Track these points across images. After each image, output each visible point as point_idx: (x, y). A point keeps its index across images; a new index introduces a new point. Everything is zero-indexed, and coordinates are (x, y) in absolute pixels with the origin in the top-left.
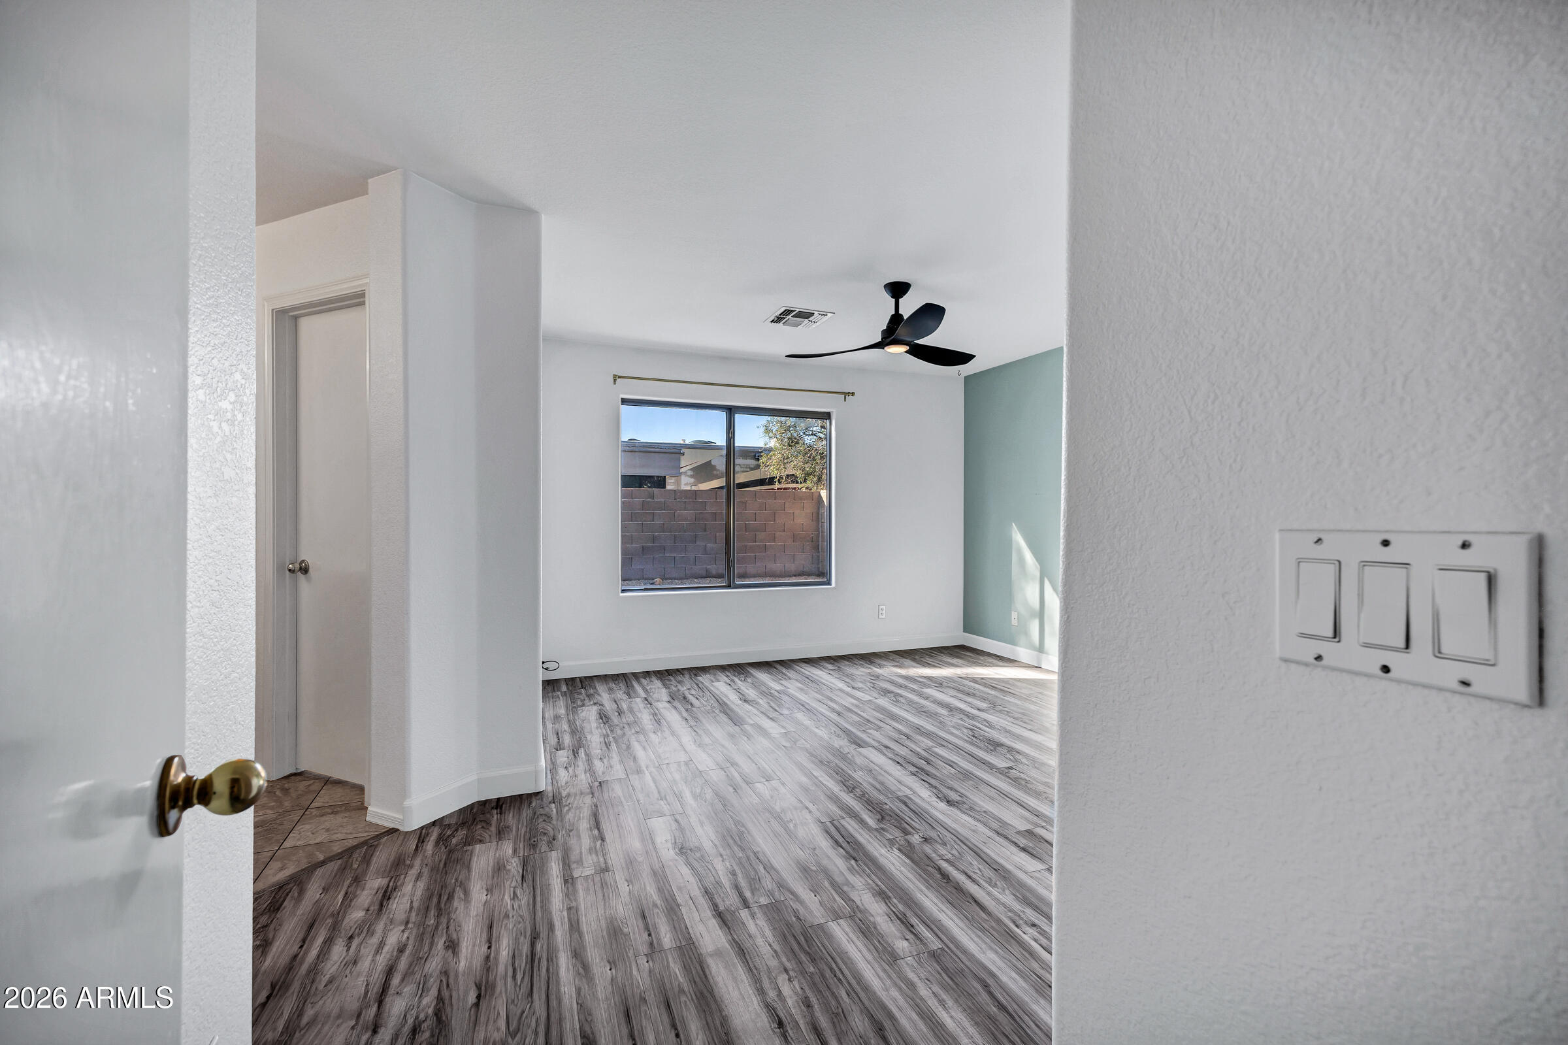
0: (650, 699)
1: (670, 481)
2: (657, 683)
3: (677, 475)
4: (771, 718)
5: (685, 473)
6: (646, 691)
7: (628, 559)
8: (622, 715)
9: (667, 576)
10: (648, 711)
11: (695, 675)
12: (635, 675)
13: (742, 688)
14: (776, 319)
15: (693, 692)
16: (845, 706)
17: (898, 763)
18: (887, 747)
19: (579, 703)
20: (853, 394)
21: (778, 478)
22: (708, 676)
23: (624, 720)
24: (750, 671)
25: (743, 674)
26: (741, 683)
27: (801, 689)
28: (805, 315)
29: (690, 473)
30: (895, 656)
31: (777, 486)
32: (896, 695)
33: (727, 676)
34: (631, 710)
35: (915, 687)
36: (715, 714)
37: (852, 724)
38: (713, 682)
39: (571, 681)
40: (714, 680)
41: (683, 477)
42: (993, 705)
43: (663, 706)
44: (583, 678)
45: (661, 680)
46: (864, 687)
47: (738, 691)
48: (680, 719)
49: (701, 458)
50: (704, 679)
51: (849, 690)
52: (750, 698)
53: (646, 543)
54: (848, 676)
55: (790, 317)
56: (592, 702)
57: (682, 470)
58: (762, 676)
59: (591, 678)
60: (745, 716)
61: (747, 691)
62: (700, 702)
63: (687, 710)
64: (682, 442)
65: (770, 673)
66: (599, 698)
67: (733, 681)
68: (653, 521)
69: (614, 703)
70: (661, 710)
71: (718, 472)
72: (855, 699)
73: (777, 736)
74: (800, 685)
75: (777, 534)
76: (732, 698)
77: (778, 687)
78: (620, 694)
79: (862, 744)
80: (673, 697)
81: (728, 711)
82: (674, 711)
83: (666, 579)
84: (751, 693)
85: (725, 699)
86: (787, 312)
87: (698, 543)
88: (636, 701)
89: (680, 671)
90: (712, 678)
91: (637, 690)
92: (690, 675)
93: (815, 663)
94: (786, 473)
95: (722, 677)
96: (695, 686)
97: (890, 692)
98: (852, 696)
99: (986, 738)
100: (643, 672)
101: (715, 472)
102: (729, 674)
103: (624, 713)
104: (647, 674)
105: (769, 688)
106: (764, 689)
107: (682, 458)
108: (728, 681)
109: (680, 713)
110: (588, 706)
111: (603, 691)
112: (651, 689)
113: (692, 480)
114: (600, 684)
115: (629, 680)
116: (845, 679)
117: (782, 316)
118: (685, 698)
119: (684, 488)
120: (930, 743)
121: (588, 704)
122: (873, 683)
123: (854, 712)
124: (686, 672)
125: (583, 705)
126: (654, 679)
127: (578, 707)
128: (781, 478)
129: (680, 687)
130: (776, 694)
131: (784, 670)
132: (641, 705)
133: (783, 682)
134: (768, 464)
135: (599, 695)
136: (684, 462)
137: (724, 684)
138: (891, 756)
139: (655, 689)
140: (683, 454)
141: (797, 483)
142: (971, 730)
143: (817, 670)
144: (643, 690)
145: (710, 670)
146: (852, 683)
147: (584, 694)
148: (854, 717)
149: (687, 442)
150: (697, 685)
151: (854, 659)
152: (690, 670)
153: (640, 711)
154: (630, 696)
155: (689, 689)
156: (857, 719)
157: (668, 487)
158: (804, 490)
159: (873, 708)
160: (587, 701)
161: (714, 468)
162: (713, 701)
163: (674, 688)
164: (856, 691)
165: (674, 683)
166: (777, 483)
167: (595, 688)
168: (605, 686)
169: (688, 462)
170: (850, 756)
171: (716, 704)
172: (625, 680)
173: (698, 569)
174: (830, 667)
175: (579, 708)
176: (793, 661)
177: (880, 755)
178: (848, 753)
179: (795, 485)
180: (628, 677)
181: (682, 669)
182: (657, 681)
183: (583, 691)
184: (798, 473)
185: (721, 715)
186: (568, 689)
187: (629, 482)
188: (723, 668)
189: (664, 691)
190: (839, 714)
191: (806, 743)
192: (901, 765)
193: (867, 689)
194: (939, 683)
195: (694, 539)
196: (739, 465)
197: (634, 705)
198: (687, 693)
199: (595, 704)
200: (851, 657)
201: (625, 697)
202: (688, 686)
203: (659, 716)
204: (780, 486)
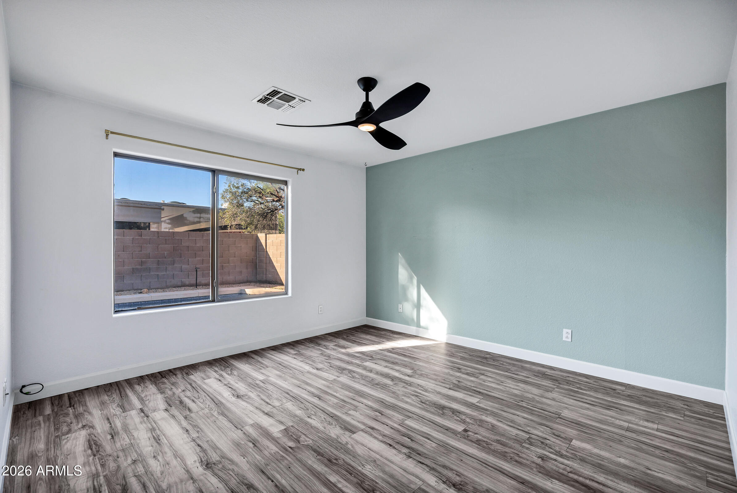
0: (145, 409)
1: (153, 226)
2: (152, 388)
3: (159, 223)
4: (267, 414)
5: (165, 221)
6: (141, 400)
7: (119, 276)
8: (116, 438)
9: (151, 287)
10: (145, 425)
11: (187, 374)
12: (129, 382)
13: (232, 382)
14: (264, 98)
15: (188, 393)
16: (320, 389)
17: (391, 445)
18: (373, 428)
19: (65, 428)
20: (303, 170)
21: (230, 225)
22: (199, 373)
23: (118, 445)
24: (234, 363)
25: (228, 367)
26: (230, 377)
27: (280, 376)
28: (288, 98)
29: (168, 221)
30: (331, 338)
31: (229, 231)
32: (350, 371)
33: (216, 371)
34: (126, 428)
35: (357, 362)
36: (214, 418)
37: (332, 407)
38: (205, 379)
39: (56, 400)
40: (205, 377)
41: (163, 224)
42: (415, 372)
43: (160, 416)
44: (73, 393)
45: (156, 385)
46: (324, 367)
47: (229, 386)
48: (181, 431)
49: (176, 213)
50: (196, 377)
51: (315, 371)
52: (242, 393)
53: (135, 266)
54: (309, 358)
55: (275, 98)
56: (80, 425)
57: (162, 219)
58: (244, 367)
59: (81, 392)
60: (243, 416)
61: (237, 385)
62: (198, 405)
63: (186, 418)
64: (162, 202)
65: (250, 364)
66: (89, 417)
67: (221, 376)
68: (141, 251)
69: (106, 422)
70: (160, 423)
71: (188, 222)
72: (324, 380)
73: (279, 435)
74: (278, 373)
75: (231, 259)
76: (226, 395)
77: (261, 377)
78: (114, 409)
79: (353, 430)
80: (169, 403)
81: (226, 412)
82: (172, 421)
83: (151, 289)
84: (241, 387)
85: (219, 398)
86: (274, 93)
87: (175, 265)
88: (131, 415)
89: (172, 372)
90: (203, 375)
91: (131, 401)
92: (183, 375)
93: (279, 349)
94: (235, 223)
95: (211, 372)
96: (189, 386)
97: (344, 369)
98: (321, 378)
99: (430, 402)
100: (137, 378)
101: (186, 221)
102: (216, 369)
103: (118, 433)
104: (141, 379)
105: (254, 379)
106: (250, 381)
107: (162, 212)
108: (217, 376)
109: (180, 424)
110: (76, 431)
111: (94, 407)
112: (146, 396)
113: (170, 226)
114: (90, 396)
115: (123, 388)
116: (307, 361)
117: (268, 97)
118: (181, 402)
119: (163, 230)
120: (401, 417)
121: (76, 428)
122: (329, 363)
123: (330, 393)
124: (178, 372)
125: (69, 431)
126: (148, 383)
127: (64, 434)
128: (232, 225)
129: (174, 390)
130: (262, 384)
131: (260, 359)
132: (137, 420)
133: (263, 371)
134: (223, 217)
135: (90, 413)
136: (163, 214)
137: (215, 380)
138: (380, 438)
139: (150, 395)
140: (163, 209)
141: (242, 229)
142: (417, 396)
143: (283, 355)
144: (138, 398)
145: (199, 366)
146: (314, 364)
147: (71, 416)
148: (332, 399)
149: (166, 202)
150: (191, 384)
151: (306, 343)
152: (181, 369)
153: (136, 429)
154: (124, 410)
155: (184, 391)
156: (336, 401)
157: (152, 230)
158: (246, 233)
159: (340, 386)
160: (74, 426)
161: (185, 219)
162: (209, 402)
163: (169, 392)
164: (320, 372)
165: (168, 385)
166: (229, 228)
167: (86, 406)
168: (97, 400)
169: (166, 215)
170: (350, 446)
171: (213, 405)
172: (119, 390)
173: (176, 281)
174: (292, 351)
175: (63, 437)
176: (263, 350)
177: (372, 439)
178: (347, 443)
179: (240, 231)
180: (122, 385)
181: (174, 369)
182: (151, 386)
183: (71, 410)
184: (243, 223)
185: (221, 417)
186: (53, 411)
187: (120, 225)
188: (210, 363)
189: (159, 396)
190: (319, 398)
191: (308, 439)
192: (394, 448)
193: (327, 368)
194: (370, 356)
195: (173, 263)
196: (203, 217)
197: (129, 421)
198: (182, 395)
199: (84, 427)
200: (303, 341)
201: (118, 411)
202: (183, 388)
203: (158, 431)
204: (231, 231)
